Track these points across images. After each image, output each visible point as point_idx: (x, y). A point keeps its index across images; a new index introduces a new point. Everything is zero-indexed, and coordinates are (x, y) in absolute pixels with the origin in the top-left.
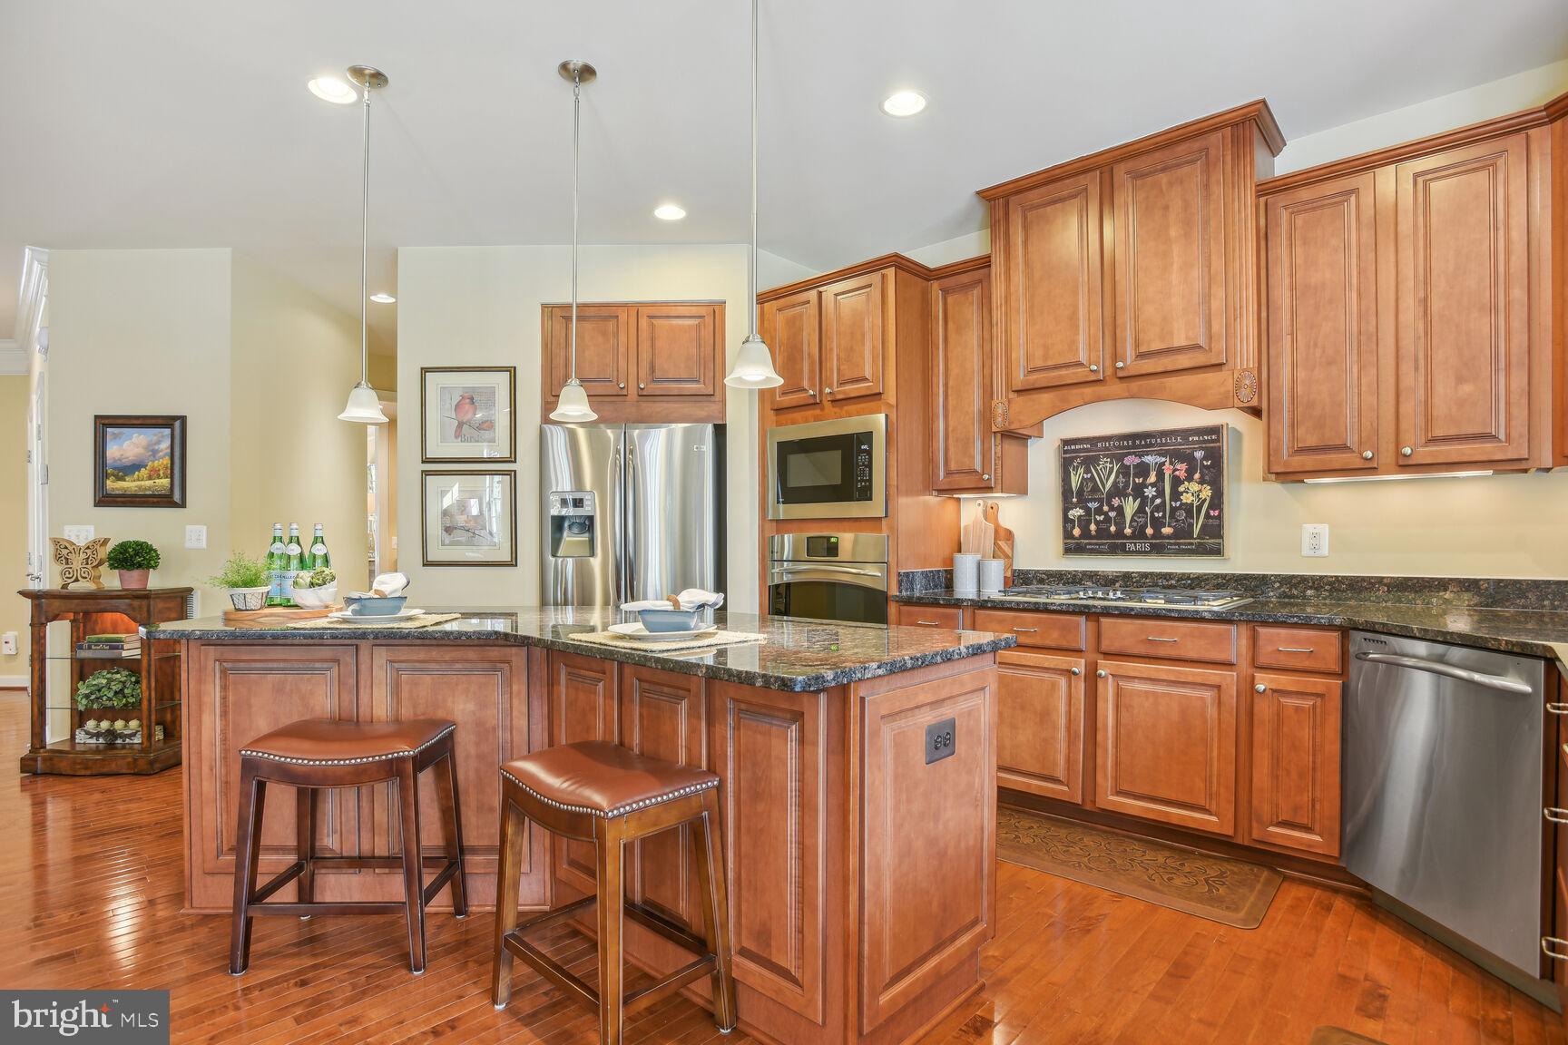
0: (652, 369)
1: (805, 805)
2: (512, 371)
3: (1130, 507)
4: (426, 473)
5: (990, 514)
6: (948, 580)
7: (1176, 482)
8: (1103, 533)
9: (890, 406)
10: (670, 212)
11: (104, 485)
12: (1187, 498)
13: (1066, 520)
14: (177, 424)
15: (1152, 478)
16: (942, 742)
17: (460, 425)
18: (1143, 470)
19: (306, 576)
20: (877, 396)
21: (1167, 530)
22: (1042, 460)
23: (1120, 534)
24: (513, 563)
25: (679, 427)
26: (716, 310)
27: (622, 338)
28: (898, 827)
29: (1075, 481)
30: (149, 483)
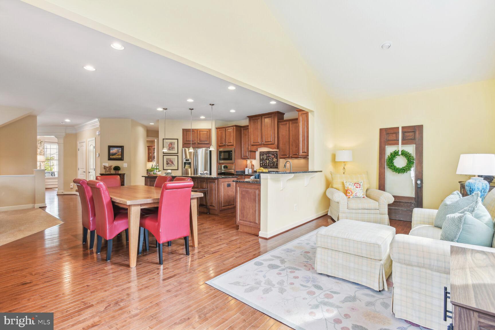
0: (200, 139)
1: (215, 190)
2: (178, 139)
3: (268, 161)
4: (164, 155)
5: (251, 162)
6: (244, 172)
7: (273, 158)
8: (265, 165)
9: (234, 147)
10: (202, 117)
11: (110, 157)
12: (274, 161)
13: (260, 164)
14: (122, 147)
15: (270, 158)
16: (229, 185)
17: (169, 148)
18: (269, 156)
19: (158, 170)
20: (233, 145)
21: (272, 165)
22: (258, 154)
23: (267, 165)
24: (178, 169)
25: (204, 149)
26: (210, 130)
27: (195, 134)
28: (224, 192)
29: (261, 158)
30: (117, 157)
